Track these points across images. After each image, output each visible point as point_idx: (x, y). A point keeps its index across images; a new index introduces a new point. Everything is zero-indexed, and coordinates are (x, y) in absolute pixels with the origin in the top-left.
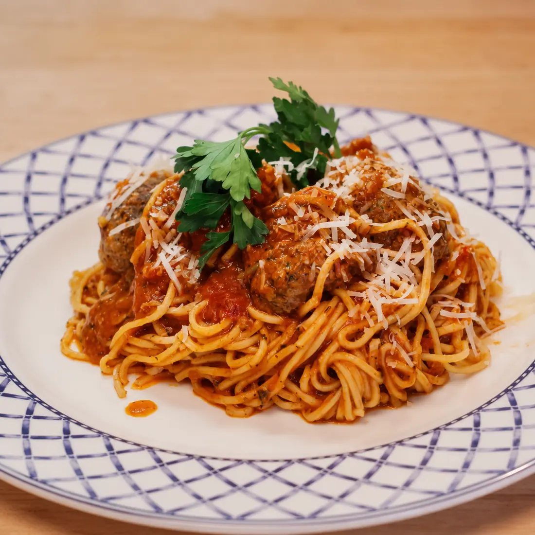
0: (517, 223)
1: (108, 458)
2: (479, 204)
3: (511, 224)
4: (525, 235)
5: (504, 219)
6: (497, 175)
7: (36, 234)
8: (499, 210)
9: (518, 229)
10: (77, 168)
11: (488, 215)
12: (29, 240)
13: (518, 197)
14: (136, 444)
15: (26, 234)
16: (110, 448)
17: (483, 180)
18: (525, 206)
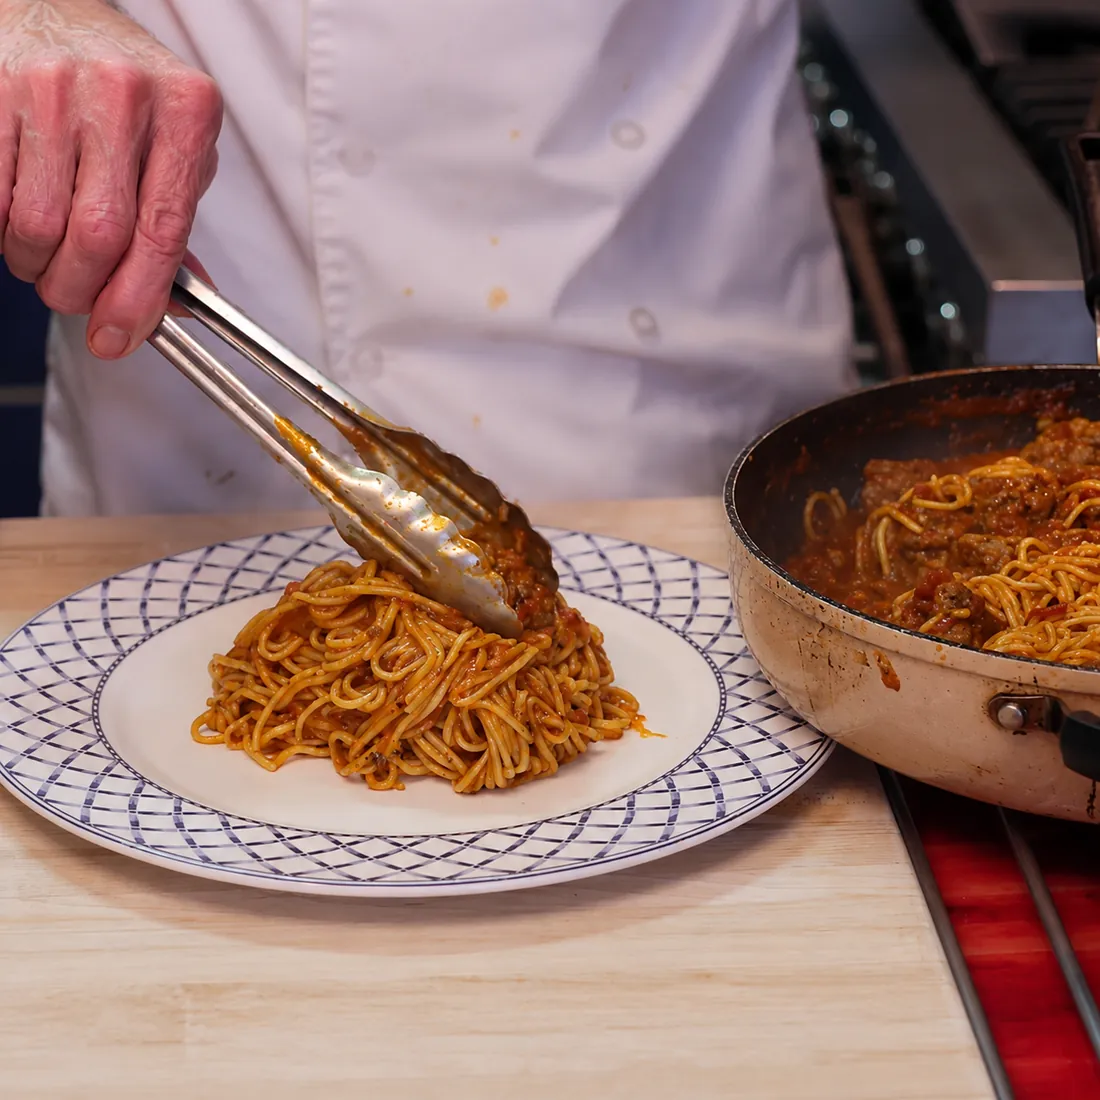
0: (683, 632)
1: (223, 833)
2: (644, 613)
3: (677, 631)
4: (691, 642)
5: (669, 627)
6: (664, 587)
7: (151, 635)
8: (663, 619)
9: (684, 637)
10: (202, 576)
11: (654, 624)
12: (144, 640)
13: (685, 607)
14: (254, 822)
15: (142, 635)
16: (226, 824)
17: (649, 591)
18: (691, 615)
